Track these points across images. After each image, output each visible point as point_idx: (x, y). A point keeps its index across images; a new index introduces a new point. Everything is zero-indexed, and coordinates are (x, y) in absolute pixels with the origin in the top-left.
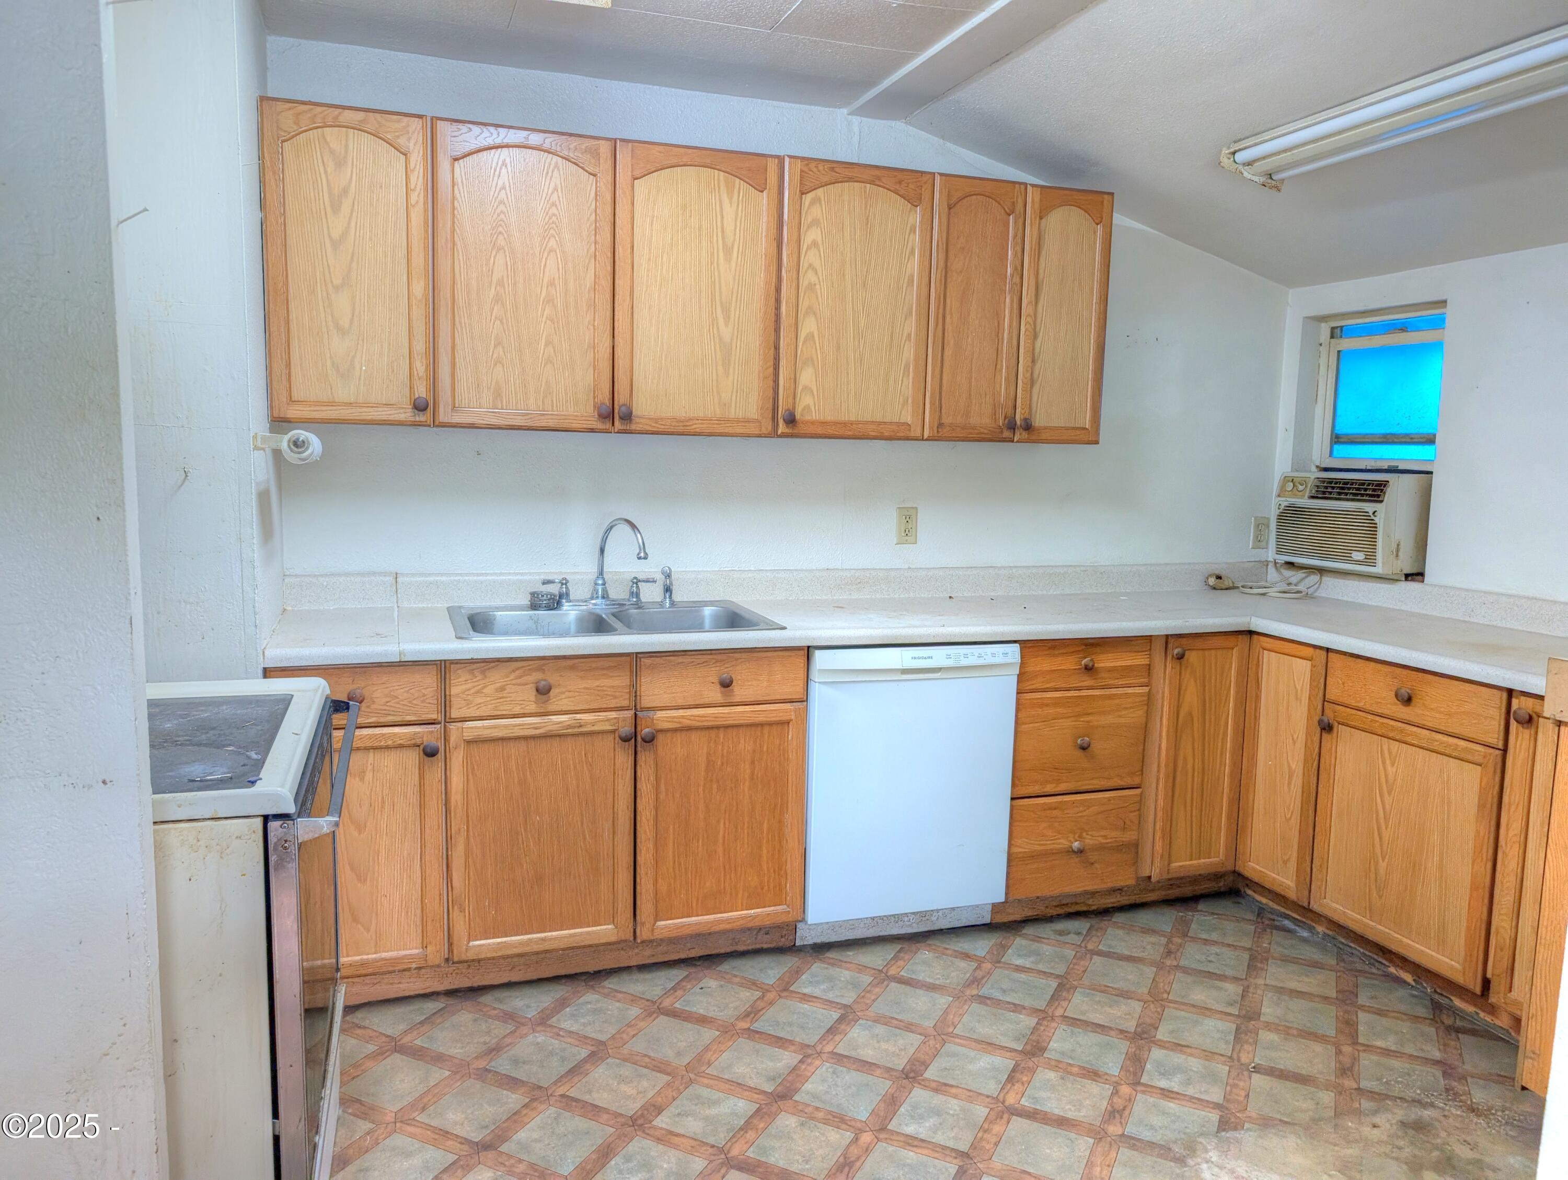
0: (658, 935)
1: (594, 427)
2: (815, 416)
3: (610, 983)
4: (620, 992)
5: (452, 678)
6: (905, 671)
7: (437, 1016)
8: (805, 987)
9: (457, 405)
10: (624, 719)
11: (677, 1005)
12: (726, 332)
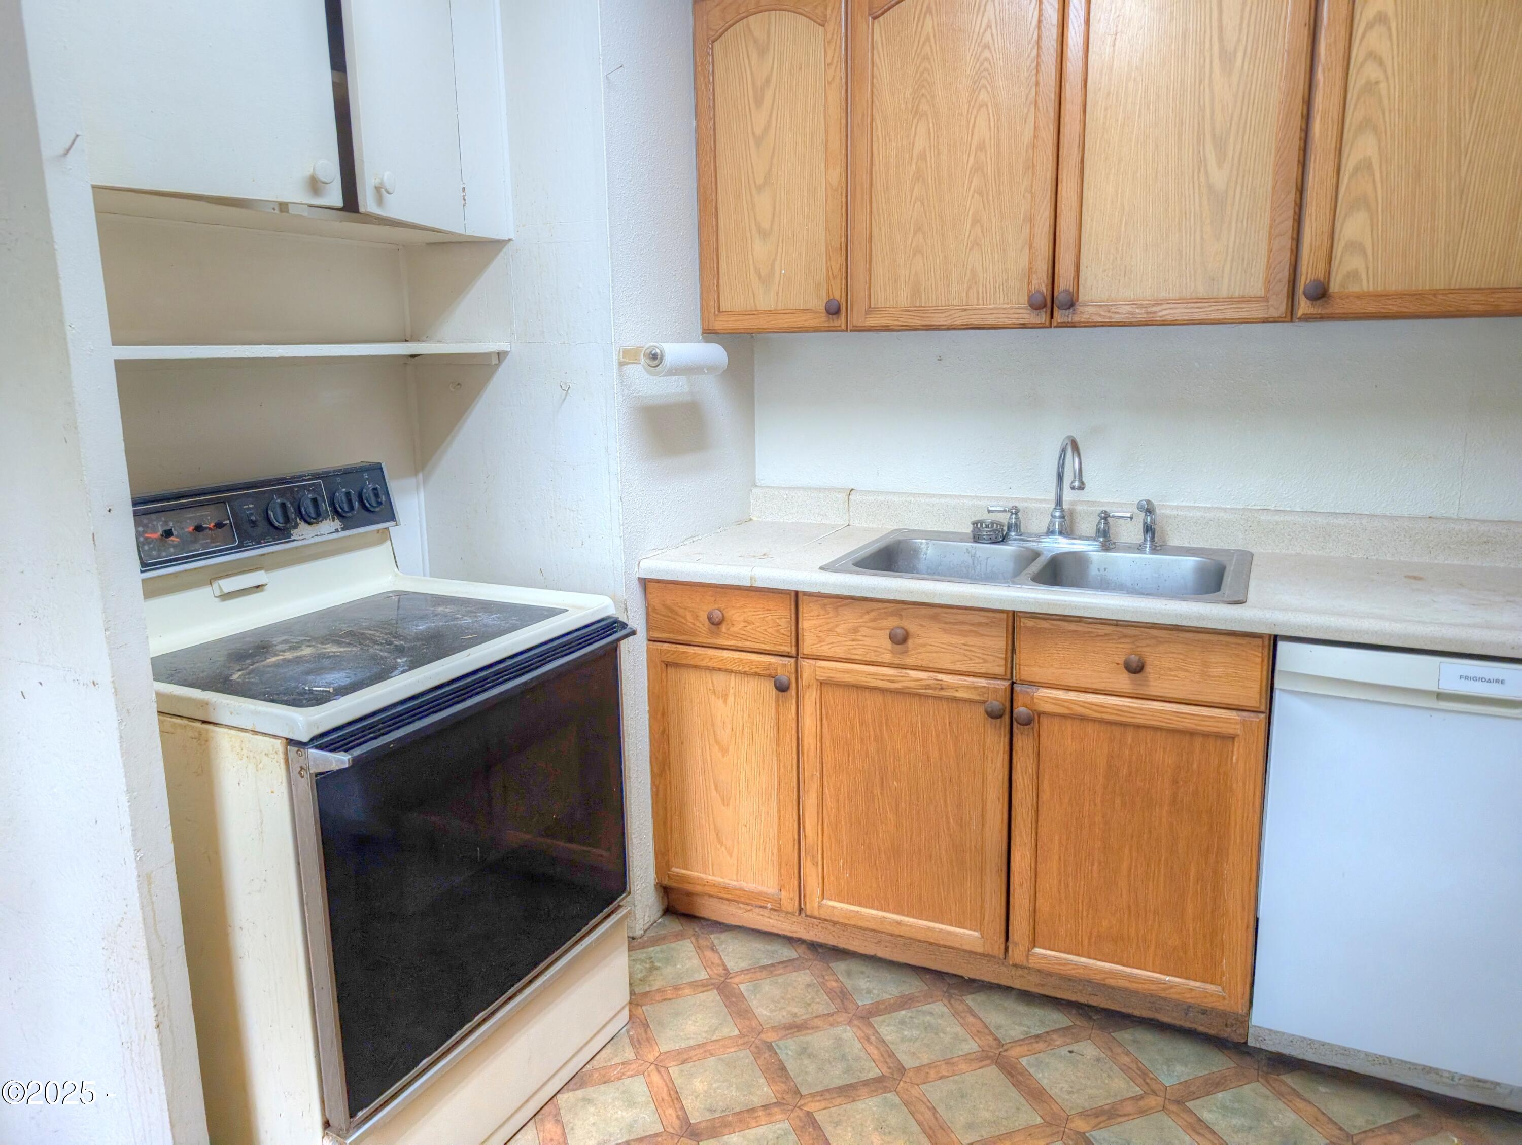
0: (1033, 962)
1: (1026, 321)
2: (1366, 285)
3: (973, 1000)
4: (975, 1015)
5: (805, 611)
6: (1440, 696)
7: (781, 966)
8: (1210, 1111)
9: (872, 306)
10: (996, 690)
11: (1024, 1061)
12: (1219, 177)
